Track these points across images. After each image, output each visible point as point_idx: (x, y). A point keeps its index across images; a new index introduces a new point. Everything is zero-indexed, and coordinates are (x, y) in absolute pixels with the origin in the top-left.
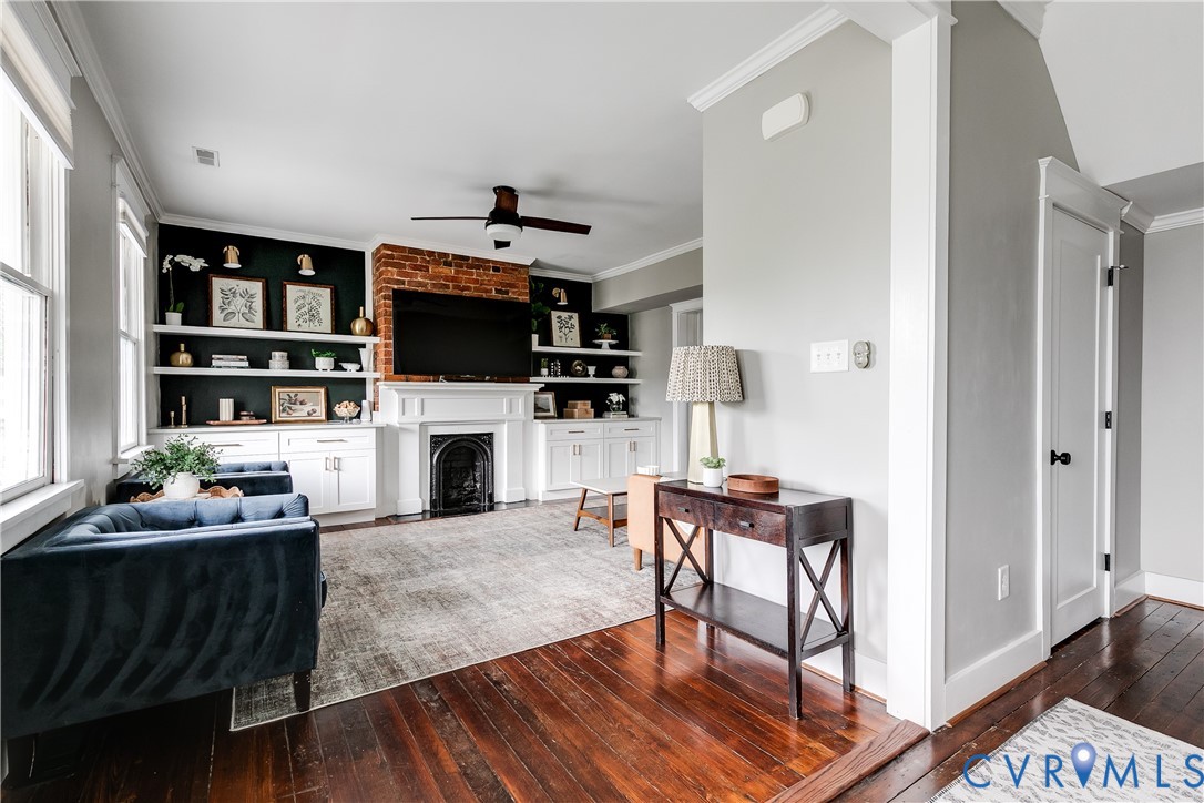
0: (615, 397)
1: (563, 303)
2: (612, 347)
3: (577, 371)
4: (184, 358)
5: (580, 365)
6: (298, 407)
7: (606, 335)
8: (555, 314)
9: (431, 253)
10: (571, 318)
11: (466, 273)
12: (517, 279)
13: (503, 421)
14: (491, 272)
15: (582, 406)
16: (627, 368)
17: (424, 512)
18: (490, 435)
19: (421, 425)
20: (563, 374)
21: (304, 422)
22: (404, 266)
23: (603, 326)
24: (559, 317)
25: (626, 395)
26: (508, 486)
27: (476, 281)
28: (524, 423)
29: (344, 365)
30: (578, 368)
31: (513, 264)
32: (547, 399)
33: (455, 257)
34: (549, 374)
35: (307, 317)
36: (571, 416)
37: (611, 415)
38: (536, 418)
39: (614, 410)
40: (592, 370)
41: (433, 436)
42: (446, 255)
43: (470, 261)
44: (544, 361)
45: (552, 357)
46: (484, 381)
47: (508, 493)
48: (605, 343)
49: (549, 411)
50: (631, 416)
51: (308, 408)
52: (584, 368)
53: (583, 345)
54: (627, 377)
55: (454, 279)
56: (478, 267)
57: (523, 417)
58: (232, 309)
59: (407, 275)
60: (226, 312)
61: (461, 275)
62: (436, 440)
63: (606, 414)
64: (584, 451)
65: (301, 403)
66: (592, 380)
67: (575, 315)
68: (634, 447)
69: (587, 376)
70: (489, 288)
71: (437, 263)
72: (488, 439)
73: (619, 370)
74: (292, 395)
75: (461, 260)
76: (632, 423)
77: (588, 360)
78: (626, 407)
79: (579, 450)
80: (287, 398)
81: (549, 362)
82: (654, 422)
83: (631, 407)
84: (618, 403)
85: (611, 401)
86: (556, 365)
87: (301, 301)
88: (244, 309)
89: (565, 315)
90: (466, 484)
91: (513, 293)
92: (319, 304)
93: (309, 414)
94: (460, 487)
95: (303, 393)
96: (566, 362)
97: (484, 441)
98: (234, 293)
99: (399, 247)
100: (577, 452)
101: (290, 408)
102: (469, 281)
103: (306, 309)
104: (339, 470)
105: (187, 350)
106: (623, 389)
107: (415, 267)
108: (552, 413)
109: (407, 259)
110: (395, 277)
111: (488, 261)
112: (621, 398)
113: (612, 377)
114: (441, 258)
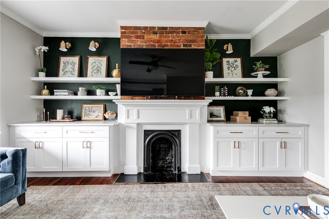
0: (267, 109)
1: (230, 51)
2: (264, 76)
3: (239, 93)
4: (45, 91)
5: (242, 89)
6: (92, 113)
7: (260, 69)
8: (225, 60)
9: (145, 28)
10: (236, 61)
11: (165, 37)
12: (197, 37)
13: (185, 124)
14: (181, 34)
15: (242, 115)
16: (277, 89)
17: (139, 174)
18: (179, 132)
19: (138, 124)
20: (229, 95)
21: (94, 120)
22: (131, 37)
23: (258, 64)
24: (228, 62)
25: (275, 108)
26: (190, 164)
27: (172, 41)
28: (200, 125)
29: (110, 93)
30: (240, 91)
31: (194, 28)
32: (220, 110)
33: (159, 28)
34: (220, 95)
35: (96, 71)
36: (235, 121)
37: (264, 121)
38: (209, 121)
39: (266, 117)
40: (250, 92)
41: (145, 131)
42: (154, 28)
43: (168, 30)
44: (217, 88)
45: (222, 85)
46: (175, 99)
47: (189, 168)
48: (260, 74)
49: (221, 117)
50: (280, 121)
51: (96, 114)
52: (244, 92)
53: (244, 76)
54: (277, 96)
55: (158, 41)
56: (172, 33)
57: (199, 121)
58: (67, 70)
59: (133, 41)
60: (64, 71)
61: (162, 39)
62: (147, 133)
63: (260, 120)
64: (242, 145)
65: (94, 112)
66: (250, 98)
67: (239, 60)
68: (284, 145)
69: (247, 95)
70: (179, 44)
71: (149, 33)
72: (177, 134)
73: (270, 91)
74: (90, 108)
75: (163, 29)
76: (281, 128)
77: (248, 86)
78: (275, 115)
79: (238, 145)
80: (88, 109)
81: (220, 88)
82: (303, 128)
83: (280, 116)
84: (270, 113)
85: (264, 112)
86: (225, 89)
87: (94, 64)
88: (71, 70)
89: (231, 60)
90: (167, 158)
91: (194, 45)
92: (101, 65)
93: (96, 117)
94: (164, 159)
95: (94, 107)
96: (232, 88)
97: (175, 135)
98: (68, 63)
99: (129, 27)
100: (237, 146)
101: (89, 114)
102: (167, 41)
103: (96, 68)
104: (90, 148)
105: (47, 88)
106: (273, 104)
107: (138, 37)
108: (223, 118)
109: (133, 33)
110: (127, 44)
111: (179, 28)
112: (272, 109)
113: (265, 96)
114: (151, 30)
